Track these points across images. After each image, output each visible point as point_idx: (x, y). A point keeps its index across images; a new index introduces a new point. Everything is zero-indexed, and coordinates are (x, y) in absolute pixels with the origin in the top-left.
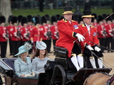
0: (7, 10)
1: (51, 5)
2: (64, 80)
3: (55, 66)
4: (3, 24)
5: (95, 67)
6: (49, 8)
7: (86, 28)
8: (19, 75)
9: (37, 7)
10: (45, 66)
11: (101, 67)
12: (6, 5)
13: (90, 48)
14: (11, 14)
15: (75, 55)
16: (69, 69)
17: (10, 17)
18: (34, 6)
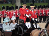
0: (19, 3)
1: (38, 1)
2: (22, 32)
3: (19, 27)
4: (17, 9)
5: (35, 27)
6: (37, 2)
7: (32, 11)
8: (5, 30)
9: (32, 2)
10: (15, 27)
11: (38, 27)
12: (18, 1)
13: (33, 19)
14: (21, 5)
15: (27, 22)
16: (25, 28)
17: (20, 6)
18: (30, 2)
